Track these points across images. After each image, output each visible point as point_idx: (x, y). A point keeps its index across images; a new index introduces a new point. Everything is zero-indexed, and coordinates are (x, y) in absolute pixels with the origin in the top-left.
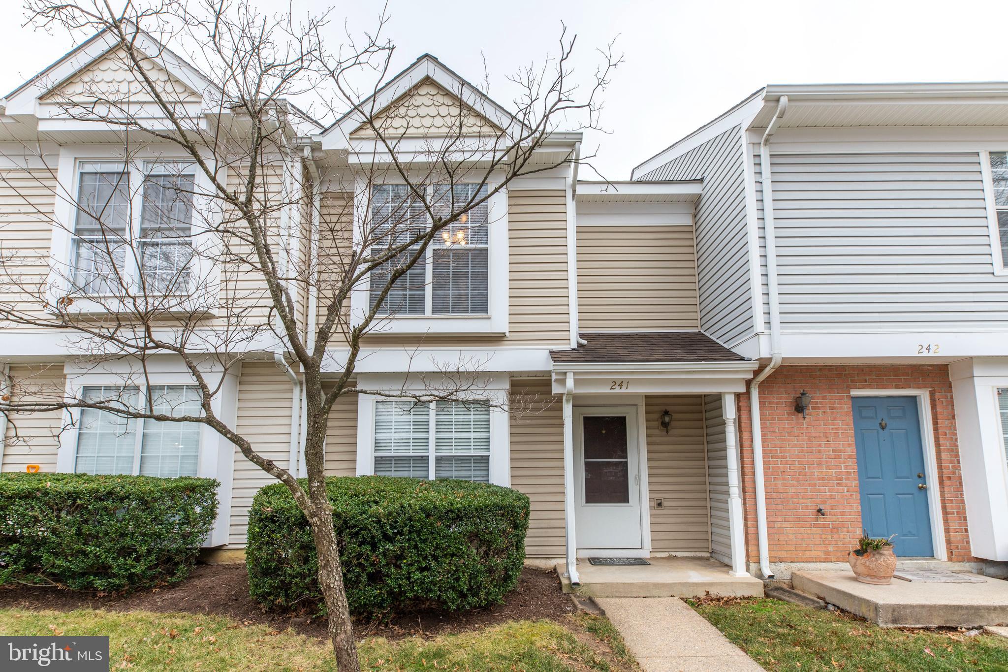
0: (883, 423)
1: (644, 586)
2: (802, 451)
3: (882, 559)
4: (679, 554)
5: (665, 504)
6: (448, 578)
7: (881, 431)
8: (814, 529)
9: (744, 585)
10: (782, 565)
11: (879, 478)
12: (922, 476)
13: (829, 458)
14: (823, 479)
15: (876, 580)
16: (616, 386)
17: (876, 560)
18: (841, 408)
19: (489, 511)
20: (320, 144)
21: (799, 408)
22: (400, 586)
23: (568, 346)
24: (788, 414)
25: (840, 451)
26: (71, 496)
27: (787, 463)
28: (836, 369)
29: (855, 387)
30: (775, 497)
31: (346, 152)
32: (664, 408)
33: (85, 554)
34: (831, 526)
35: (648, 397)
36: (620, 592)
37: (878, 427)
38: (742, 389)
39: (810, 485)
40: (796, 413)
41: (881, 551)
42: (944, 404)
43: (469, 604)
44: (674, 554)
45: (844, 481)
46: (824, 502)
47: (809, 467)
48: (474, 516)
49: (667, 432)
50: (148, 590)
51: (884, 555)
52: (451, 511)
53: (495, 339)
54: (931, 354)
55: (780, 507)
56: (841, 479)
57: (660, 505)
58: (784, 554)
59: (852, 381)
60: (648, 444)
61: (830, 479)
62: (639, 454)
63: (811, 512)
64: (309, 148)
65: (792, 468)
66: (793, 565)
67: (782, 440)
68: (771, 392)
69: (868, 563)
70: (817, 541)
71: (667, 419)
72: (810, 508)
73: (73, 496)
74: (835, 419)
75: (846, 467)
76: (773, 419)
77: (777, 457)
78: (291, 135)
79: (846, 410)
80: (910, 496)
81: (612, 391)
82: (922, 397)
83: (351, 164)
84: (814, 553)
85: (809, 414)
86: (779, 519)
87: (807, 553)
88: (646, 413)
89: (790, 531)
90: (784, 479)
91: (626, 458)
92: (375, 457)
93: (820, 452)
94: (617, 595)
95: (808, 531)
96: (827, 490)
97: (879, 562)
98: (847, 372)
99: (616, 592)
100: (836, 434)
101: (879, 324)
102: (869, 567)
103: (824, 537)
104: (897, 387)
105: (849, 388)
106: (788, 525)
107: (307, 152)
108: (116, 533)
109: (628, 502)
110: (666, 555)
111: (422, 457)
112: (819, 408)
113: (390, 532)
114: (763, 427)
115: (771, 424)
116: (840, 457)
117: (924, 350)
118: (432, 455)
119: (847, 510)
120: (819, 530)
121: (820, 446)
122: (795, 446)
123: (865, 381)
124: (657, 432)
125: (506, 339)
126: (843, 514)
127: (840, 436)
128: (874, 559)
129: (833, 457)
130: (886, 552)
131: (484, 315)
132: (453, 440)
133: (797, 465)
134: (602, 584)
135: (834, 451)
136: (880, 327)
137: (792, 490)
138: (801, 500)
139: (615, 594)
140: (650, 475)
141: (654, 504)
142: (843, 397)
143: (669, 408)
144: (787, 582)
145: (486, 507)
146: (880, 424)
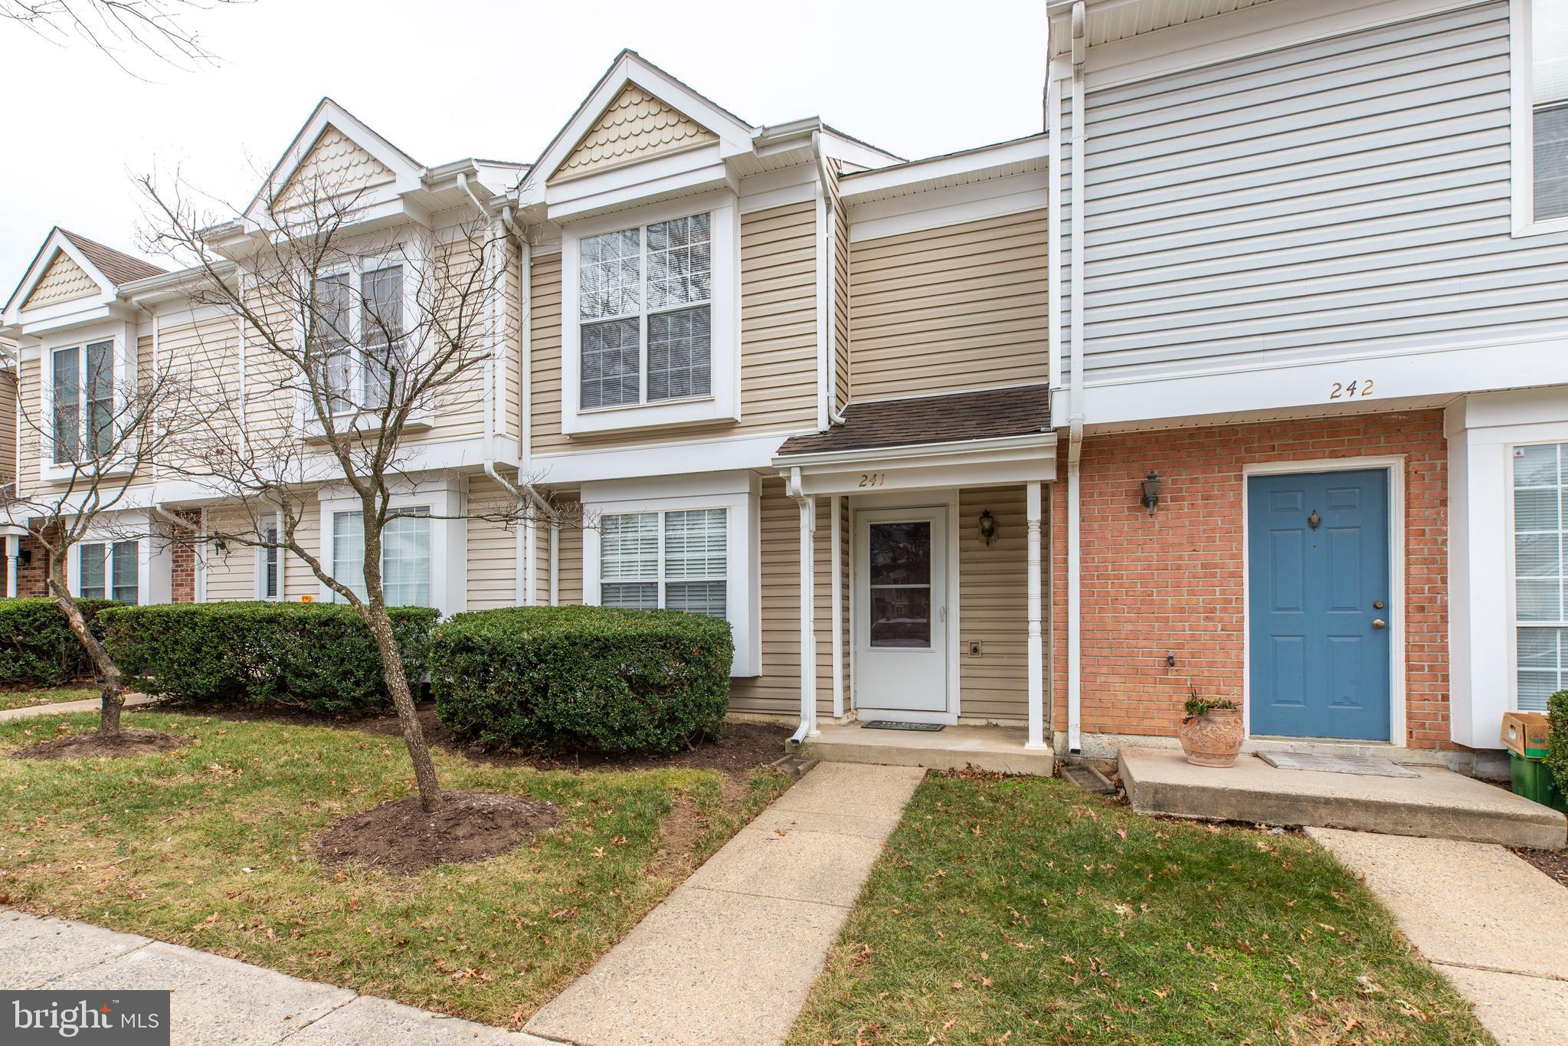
0: (1315, 518)
1: (886, 751)
2: (1149, 567)
3: (1209, 729)
4: (1002, 723)
5: (984, 649)
6: (596, 711)
7: (1310, 531)
8: (1160, 687)
9: (1023, 759)
10: (1105, 737)
11: (1297, 609)
12: (1382, 607)
13: (1194, 577)
14: (1182, 610)
15: (1202, 759)
16: (867, 482)
17: (1201, 729)
18: (1223, 497)
19: (643, 641)
20: (516, 201)
21: (1147, 500)
22: (547, 716)
23: (815, 429)
24: (1130, 509)
25: (1215, 566)
26: (302, 621)
27: (1121, 585)
28: (1220, 432)
29: (1253, 461)
30: (1099, 637)
31: (544, 207)
32: (981, 508)
33: (317, 676)
34: (1189, 683)
35: (963, 491)
36: (855, 756)
37: (1305, 524)
38: (1051, 475)
39: (1157, 620)
40: (1144, 508)
41: (1211, 718)
42: (1427, 480)
43: (625, 743)
44: (994, 722)
45: (1218, 614)
46: (1180, 646)
47: (1158, 592)
48: (625, 646)
49: (988, 543)
50: (375, 716)
51: (1214, 722)
52: (598, 640)
53: (723, 427)
54: (1357, 397)
55: (1106, 652)
56: (1213, 611)
57: (975, 650)
58: (1108, 721)
59: (1247, 451)
60: (961, 562)
61: (1193, 611)
62: (947, 576)
63: (1157, 662)
64: (507, 208)
65: (1131, 593)
66: (1121, 738)
67: (1117, 551)
68: (1105, 477)
69: (1190, 734)
70: (1164, 705)
71: (987, 524)
72: (1154, 654)
73: (303, 621)
74: (1210, 514)
75: (1223, 592)
76: (1104, 518)
77: (1108, 577)
78: (486, 196)
79: (1232, 499)
80: (1356, 639)
81: (862, 489)
82: (1393, 469)
83: (553, 219)
84: (1158, 723)
85: (1166, 509)
86: (1104, 670)
87: (1146, 722)
88: (961, 515)
89: (1119, 688)
90: (1115, 611)
91: (928, 582)
92: (602, 585)
93: (1179, 568)
94: (851, 759)
95: (1151, 690)
96: (1187, 628)
97: (1204, 732)
98: (1240, 436)
99: (850, 756)
100: (1212, 539)
101: (1261, 355)
102: (1191, 739)
103: (1175, 698)
104: (1334, 455)
105: (1241, 462)
106: (1117, 679)
107: (506, 214)
108: (337, 657)
109: (929, 646)
110: (983, 722)
111: (651, 583)
112: (1183, 499)
113: (534, 659)
114: (1084, 531)
115: (1100, 526)
116: (1214, 575)
117: (1343, 391)
118: (661, 580)
119: (1219, 659)
120: (1167, 688)
121: (1180, 558)
122: (1139, 559)
123: (1273, 449)
124: (976, 543)
125: (738, 425)
126: (1211, 665)
127: (1218, 543)
128: (1198, 727)
129: (1202, 575)
130: (1218, 719)
131: (706, 397)
132: (685, 562)
133: (1139, 588)
134: (833, 745)
135: (1203, 566)
136: (1263, 360)
137: (1129, 626)
138: (1142, 643)
139: (847, 759)
140: (962, 608)
141: (967, 649)
142: (1228, 478)
143: (989, 507)
144: (1110, 762)
145: (640, 636)
146: (1310, 520)
